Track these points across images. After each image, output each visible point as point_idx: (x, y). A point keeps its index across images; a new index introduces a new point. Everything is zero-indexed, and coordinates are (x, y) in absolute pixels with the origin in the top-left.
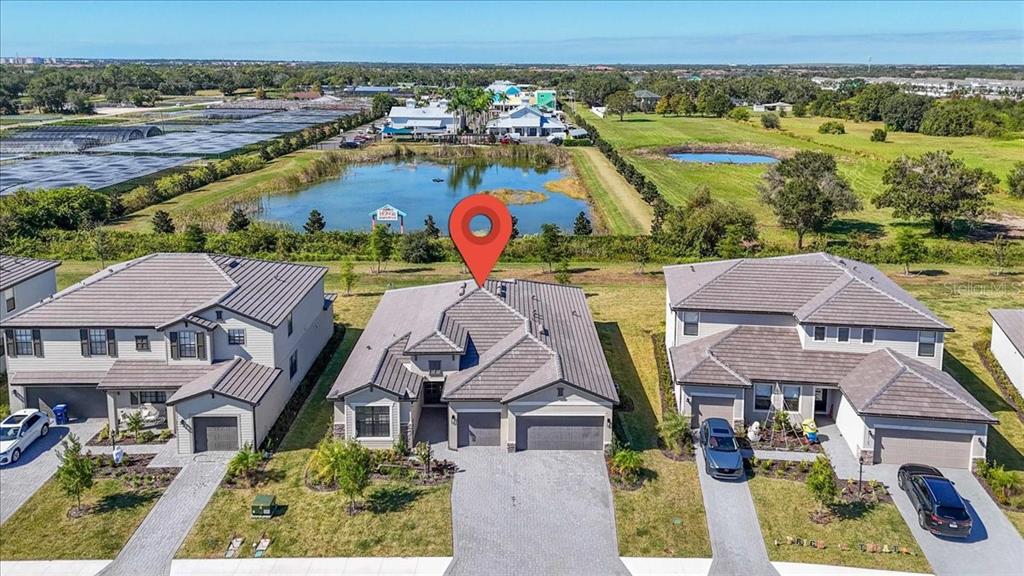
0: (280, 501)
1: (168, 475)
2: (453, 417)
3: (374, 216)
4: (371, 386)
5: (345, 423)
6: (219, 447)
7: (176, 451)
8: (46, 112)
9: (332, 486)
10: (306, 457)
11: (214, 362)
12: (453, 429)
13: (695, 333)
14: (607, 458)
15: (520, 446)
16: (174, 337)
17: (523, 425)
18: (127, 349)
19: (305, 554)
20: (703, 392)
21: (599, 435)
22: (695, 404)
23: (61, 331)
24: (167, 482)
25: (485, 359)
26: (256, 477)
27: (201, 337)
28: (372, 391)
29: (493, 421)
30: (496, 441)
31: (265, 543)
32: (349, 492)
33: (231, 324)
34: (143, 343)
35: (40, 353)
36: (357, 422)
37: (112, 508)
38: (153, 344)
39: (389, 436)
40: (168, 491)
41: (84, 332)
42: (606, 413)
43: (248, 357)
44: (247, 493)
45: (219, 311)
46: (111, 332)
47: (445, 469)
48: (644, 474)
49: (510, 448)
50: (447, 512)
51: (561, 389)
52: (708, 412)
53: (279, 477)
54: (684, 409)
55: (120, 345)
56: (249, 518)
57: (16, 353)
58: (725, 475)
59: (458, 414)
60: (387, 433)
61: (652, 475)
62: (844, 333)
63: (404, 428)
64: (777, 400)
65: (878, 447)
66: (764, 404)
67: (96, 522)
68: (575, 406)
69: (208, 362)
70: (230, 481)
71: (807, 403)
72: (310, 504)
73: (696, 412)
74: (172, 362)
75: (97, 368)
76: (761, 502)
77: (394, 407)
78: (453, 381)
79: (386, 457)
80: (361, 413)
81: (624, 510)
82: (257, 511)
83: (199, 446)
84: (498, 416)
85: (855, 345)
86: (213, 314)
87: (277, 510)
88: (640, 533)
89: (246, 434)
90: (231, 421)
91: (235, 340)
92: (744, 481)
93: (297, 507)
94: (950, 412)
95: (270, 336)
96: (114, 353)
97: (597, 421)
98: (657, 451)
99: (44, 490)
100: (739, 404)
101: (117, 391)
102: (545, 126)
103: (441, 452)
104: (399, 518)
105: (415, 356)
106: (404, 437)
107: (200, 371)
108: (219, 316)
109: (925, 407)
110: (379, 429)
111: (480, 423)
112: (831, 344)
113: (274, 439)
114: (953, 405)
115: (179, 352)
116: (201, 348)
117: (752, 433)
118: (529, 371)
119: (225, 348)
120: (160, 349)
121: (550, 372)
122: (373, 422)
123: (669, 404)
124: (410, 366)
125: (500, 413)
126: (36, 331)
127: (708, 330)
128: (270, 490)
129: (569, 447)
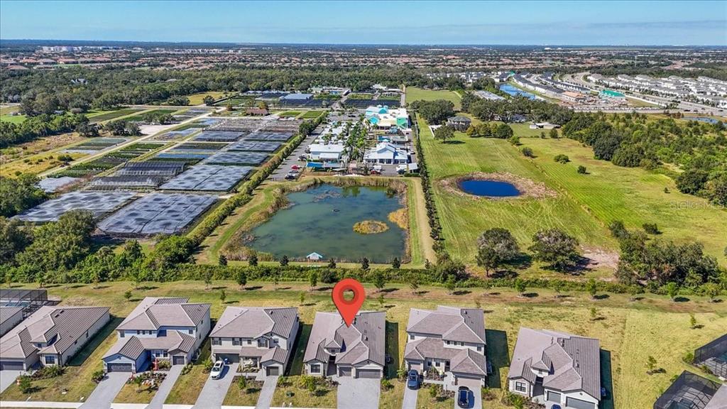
0: (293, 392)
1: (262, 383)
2: (338, 368)
3: (309, 258)
4: (315, 359)
5: (308, 369)
6: (273, 375)
7: (261, 375)
8: (115, 134)
9: (305, 388)
10: (298, 378)
11: (270, 348)
12: (338, 371)
13: (414, 339)
14: (381, 381)
15: (357, 377)
16: (259, 341)
17: (358, 371)
18: (245, 343)
19: (301, 407)
20: (412, 361)
21: (379, 374)
22: (409, 364)
23: (227, 339)
24: (262, 385)
25: (348, 350)
26: (286, 384)
27: (266, 342)
28: (315, 361)
29: (349, 370)
30: (350, 375)
31: (291, 404)
32: (311, 391)
33: (275, 337)
34: (249, 342)
35: (221, 344)
36: (311, 369)
37: (250, 393)
38: (252, 342)
40: (263, 388)
41: (233, 339)
42: (381, 368)
43: (279, 347)
44: (284, 389)
45: (271, 334)
46: (241, 339)
47: (336, 383)
48: (391, 387)
49: (354, 377)
50: (336, 397)
51: (368, 361)
52: (414, 367)
53: (291, 384)
54: (407, 366)
55: (243, 342)
56: (285, 396)
57: (214, 344)
58: (411, 388)
59: (340, 367)
60: (319, 372)
61: (392, 387)
62: (455, 343)
63: (324, 371)
64: (434, 363)
65: (456, 381)
66: (430, 364)
67: (248, 396)
68: (372, 366)
69: (268, 348)
70: (278, 385)
71: (443, 365)
72: (300, 393)
73: (410, 367)
74: (258, 348)
75: (237, 349)
76: (419, 396)
77: (321, 365)
78: (339, 356)
79: (319, 379)
80: (312, 366)
81: (382, 397)
82: (288, 395)
83: (268, 374)
84: (351, 368)
85: (459, 347)
86: (270, 334)
87: (293, 395)
88: (385, 404)
89: (281, 372)
90: (277, 368)
91: (276, 342)
92: (416, 389)
93: (297, 393)
94: (475, 372)
95: (285, 341)
96: (241, 345)
97: (379, 371)
98: (396, 379)
99: (231, 386)
100: (422, 365)
101: (242, 357)
102: (397, 158)
103: (335, 378)
104: (324, 398)
105: (327, 349)
106: (324, 373)
107: (266, 351)
108: (271, 335)
109: (469, 370)
110: (318, 371)
111: (345, 370)
112: (452, 346)
113: (287, 372)
114: (476, 370)
115: (260, 345)
116: (267, 344)
117: (425, 373)
118: (359, 355)
119: (273, 344)
120: (255, 344)
121: (365, 356)
122: (315, 369)
123: (404, 365)
124: (325, 350)
126: (220, 338)
127: (418, 338)
128: (289, 388)
129: (371, 377)
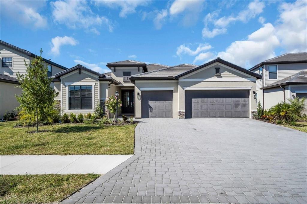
2: (138, 94)
5: (61, 99)
15: (188, 114)
17: (190, 96)
21: (246, 106)
28: (80, 73)
29: (167, 96)
36: (70, 99)
39: (92, 109)
49: (180, 115)
51: (218, 69)
59: (142, 91)
60: (90, 106)
68: (228, 82)
77: (95, 85)
80: (72, 90)
110: (85, 103)
125: (172, 91)
